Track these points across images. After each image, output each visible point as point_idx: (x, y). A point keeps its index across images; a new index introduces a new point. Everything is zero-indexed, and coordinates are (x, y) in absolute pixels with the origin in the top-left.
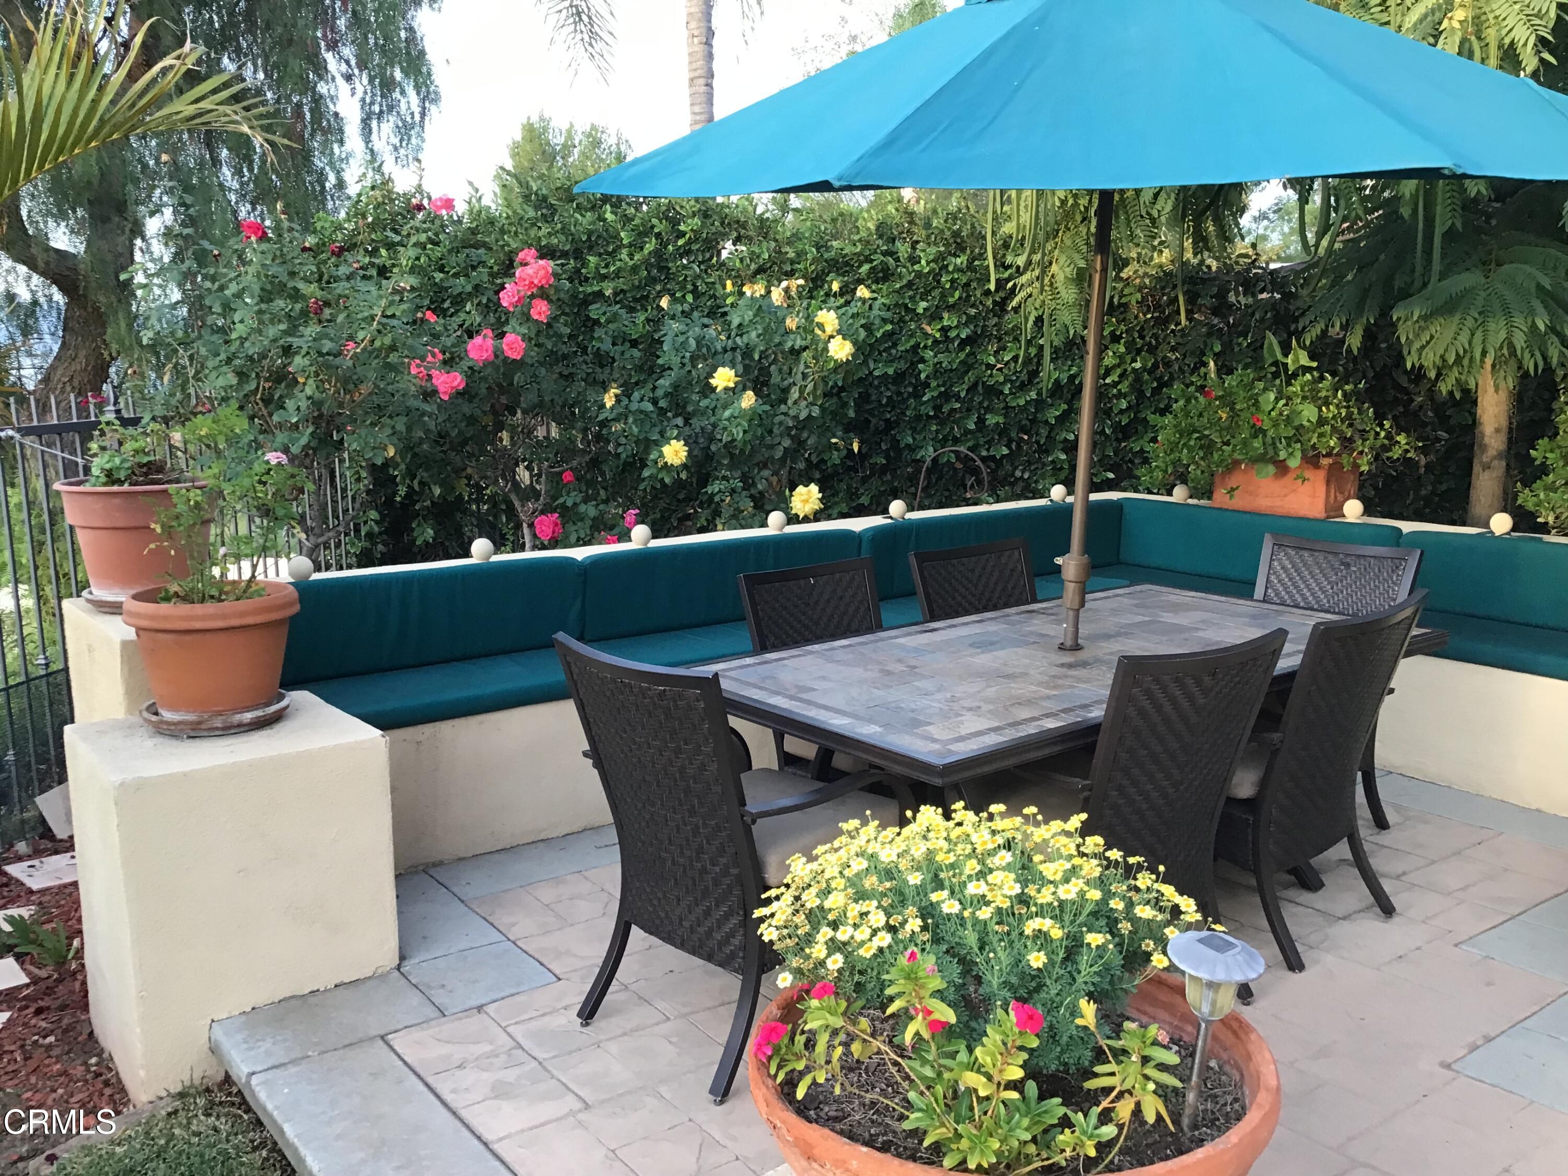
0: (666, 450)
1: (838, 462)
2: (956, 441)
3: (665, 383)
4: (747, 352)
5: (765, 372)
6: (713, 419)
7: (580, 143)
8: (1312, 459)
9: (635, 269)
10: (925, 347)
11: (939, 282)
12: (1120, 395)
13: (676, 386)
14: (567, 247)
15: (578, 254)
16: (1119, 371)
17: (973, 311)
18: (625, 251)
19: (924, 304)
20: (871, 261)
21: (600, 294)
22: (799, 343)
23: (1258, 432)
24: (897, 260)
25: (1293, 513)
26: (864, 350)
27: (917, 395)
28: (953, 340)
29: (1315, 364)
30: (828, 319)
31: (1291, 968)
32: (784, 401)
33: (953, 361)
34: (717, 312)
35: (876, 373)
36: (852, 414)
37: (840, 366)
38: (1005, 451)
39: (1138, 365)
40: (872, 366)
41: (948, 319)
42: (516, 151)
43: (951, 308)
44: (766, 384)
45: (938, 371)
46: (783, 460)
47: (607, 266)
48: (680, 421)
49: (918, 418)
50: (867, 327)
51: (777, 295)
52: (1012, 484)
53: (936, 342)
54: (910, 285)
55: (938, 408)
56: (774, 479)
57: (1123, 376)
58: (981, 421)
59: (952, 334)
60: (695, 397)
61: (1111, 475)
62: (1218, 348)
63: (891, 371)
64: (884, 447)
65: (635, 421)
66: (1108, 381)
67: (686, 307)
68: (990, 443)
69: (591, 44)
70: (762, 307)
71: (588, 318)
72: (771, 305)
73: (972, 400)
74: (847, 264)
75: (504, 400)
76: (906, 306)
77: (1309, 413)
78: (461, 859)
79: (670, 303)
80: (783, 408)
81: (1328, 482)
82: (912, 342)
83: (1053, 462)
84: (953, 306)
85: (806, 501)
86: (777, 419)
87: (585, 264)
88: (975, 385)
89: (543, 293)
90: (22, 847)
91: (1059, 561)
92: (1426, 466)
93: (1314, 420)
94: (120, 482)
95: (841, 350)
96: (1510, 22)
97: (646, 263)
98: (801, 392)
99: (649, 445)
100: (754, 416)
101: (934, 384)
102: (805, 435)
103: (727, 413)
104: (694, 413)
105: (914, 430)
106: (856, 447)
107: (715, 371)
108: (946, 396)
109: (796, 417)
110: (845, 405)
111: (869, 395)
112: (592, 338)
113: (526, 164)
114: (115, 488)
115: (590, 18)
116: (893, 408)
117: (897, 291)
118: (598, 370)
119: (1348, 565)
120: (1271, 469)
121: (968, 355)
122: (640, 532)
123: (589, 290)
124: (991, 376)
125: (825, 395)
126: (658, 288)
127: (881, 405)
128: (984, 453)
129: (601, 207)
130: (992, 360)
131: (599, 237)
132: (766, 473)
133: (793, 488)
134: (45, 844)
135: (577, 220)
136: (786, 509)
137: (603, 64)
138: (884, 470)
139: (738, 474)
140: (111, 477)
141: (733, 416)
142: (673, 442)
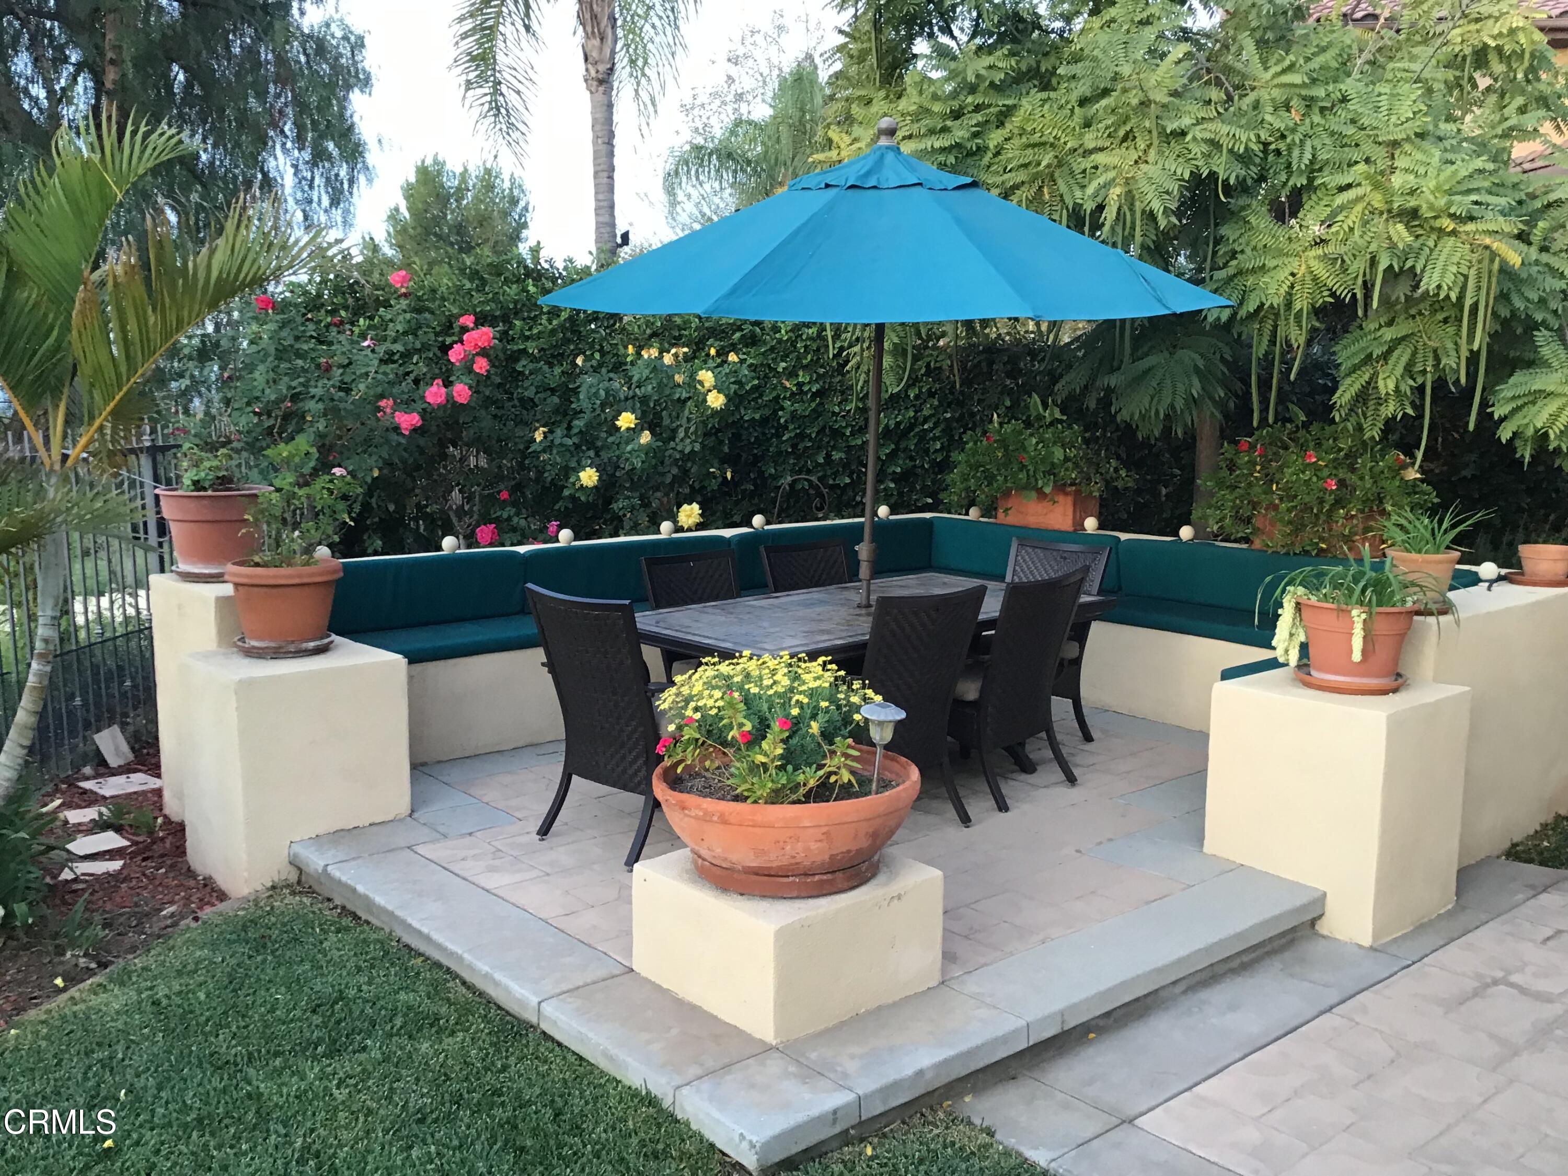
0: (582, 475)
1: (715, 488)
2: (809, 472)
3: (579, 424)
4: (644, 400)
5: (658, 415)
6: (617, 453)
7: (474, 186)
8: (1060, 488)
9: (553, 332)
10: (785, 398)
11: (795, 347)
12: (935, 439)
13: (589, 425)
14: (498, 313)
15: (506, 319)
16: (934, 420)
17: (822, 371)
18: (545, 317)
19: (783, 365)
20: (742, 330)
21: (524, 351)
22: (685, 395)
23: (1023, 467)
24: (762, 329)
25: (1050, 528)
26: (735, 400)
27: (779, 435)
28: (806, 393)
29: (1065, 418)
30: (706, 377)
31: (1000, 810)
32: (673, 439)
33: (806, 409)
34: (619, 366)
35: (746, 418)
36: (726, 449)
37: (715, 413)
38: (848, 480)
39: (948, 415)
40: (743, 412)
41: (802, 377)
42: (409, 192)
43: (805, 367)
44: (659, 425)
45: (794, 416)
46: (672, 484)
47: (530, 329)
48: (592, 453)
49: (780, 453)
50: (739, 383)
51: (668, 359)
52: (854, 507)
53: (793, 394)
54: (772, 349)
55: (794, 446)
56: (665, 500)
57: (936, 425)
58: (828, 456)
59: (806, 388)
60: (604, 435)
61: (930, 501)
62: (1008, 403)
63: (757, 416)
64: (752, 476)
65: (558, 453)
66: (926, 427)
67: (594, 363)
68: (835, 474)
69: (508, 134)
70: (655, 367)
71: (514, 370)
72: (663, 364)
73: (821, 440)
74: (723, 331)
75: (449, 435)
76: (769, 365)
77: (1058, 454)
78: (439, 762)
79: (584, 361)
80: (672, 444)
81: (1075, 505)
82: (774, 394)
83: (885, 489)
84: (807, 366)
85: (689, 516)
86: (667, 454)
87: (511, 326)
88: (824, 428)
89: (484, 353)
90: (88, 770)
91: (857, 548)
92: (1166, 496)
93: (1062, 458)
94: (205, 489)
95: (716, 401)
96: (1149, 197)
97: (562, 326)
98: (687, 430)
99: (569, 471)
100: (648, 449)
101: (791, 427)
102: (689, 465)
103: (629, 448)
104: (602, 447)
105: (776, 463)
106: (729, 475)
107: (620, 415)
108: (801, 436)
109: (682, 452)
110: (721, 442)
111: (741, 435)
112: (517, 387)
113: (420, 206)
114: (202, 493)
115: (507, 111)
116: (760, 445)
117: (763, 354)
118: (525, 412)
119: (1065, 558)
120: (1034, 494)
121: (817, 405)
122: (565, 535)
123: (515, 348)
124: (836, 421)
125: (705, 435)
126: (572, 347)
127: (750, 443)
128: (831, 482)
129: (524, 281)
130: (837, 409)
131: (524, 305)
132: (658, 494)
133: (679, 506)
134: (102, 770)
135: (505, 291)
136: (675, 522)
137: (518, 150)
138: (752, 494)
139: (637, 494)
140: (197, 485)
141: (633, 450)
142: (588, 469)
